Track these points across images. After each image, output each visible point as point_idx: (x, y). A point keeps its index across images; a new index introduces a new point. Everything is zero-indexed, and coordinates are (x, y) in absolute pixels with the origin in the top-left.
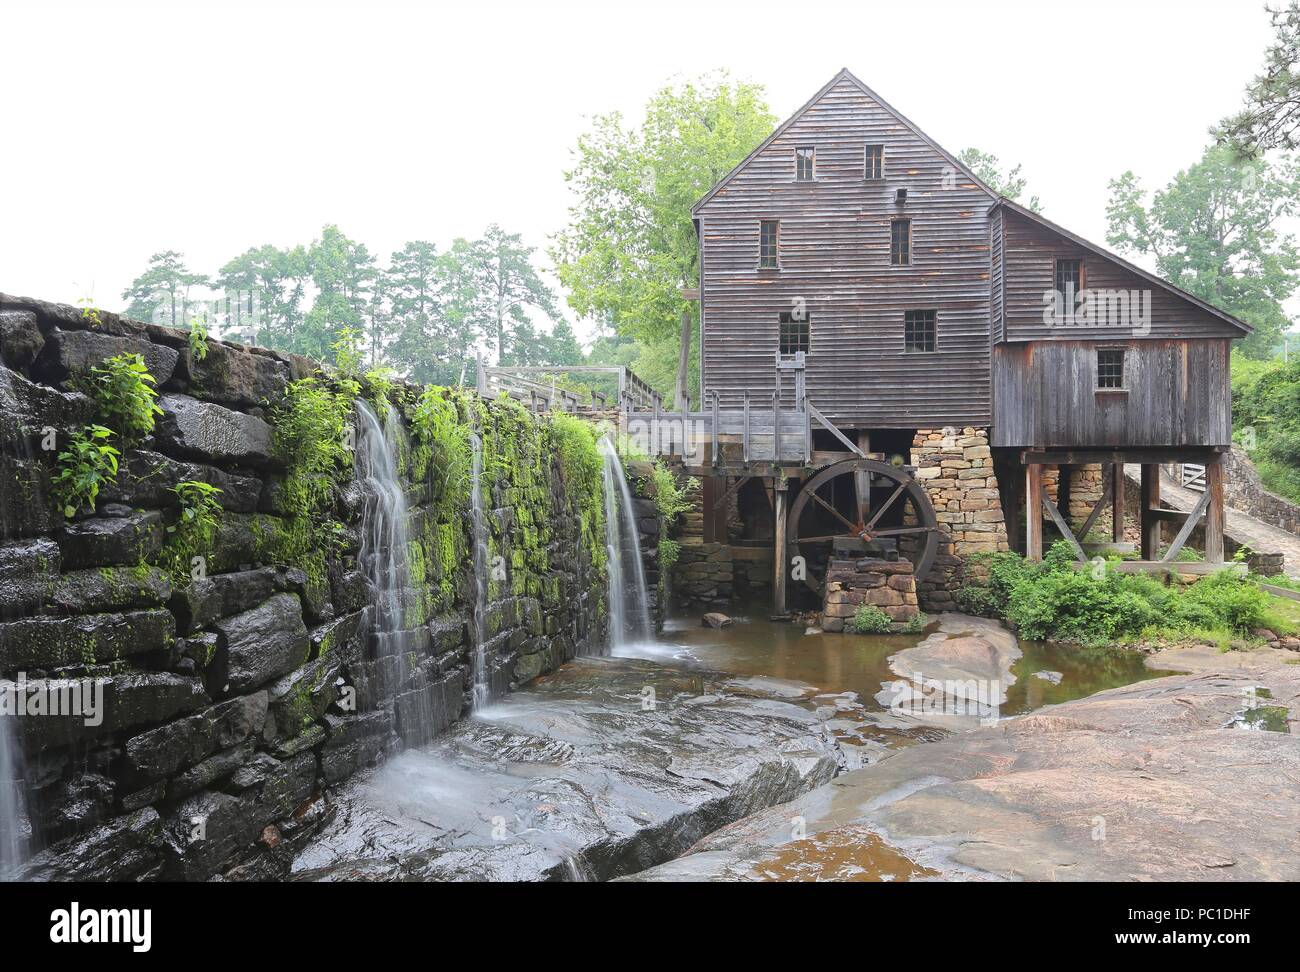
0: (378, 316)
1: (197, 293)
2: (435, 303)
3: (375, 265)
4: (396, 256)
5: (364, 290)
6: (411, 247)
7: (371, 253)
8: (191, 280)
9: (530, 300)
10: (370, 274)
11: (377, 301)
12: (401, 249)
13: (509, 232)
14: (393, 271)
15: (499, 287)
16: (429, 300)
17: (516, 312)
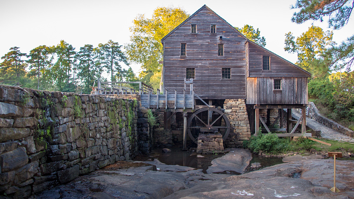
0: (76, 65)
1: (23, 58)
2: (92, 61)
3: (75, 50)
4: (82, 48)
6: (86, 46)
7: (73, 47)
8: (21, 55)
9: (120, 60)
10: (73, 53)
11: (75, 61)
12: (83, 46)
13: (115, 42)
14: (80, 52)
15: (112, 57)
16: (91, 60)
17: (117, 64)
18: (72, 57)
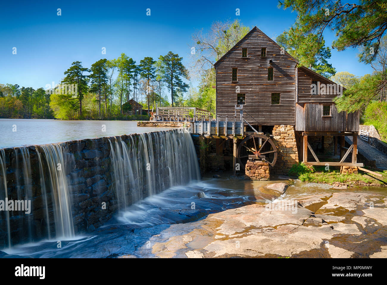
0: (136, 79)
1: (85, 73)
2: (153, 75)
3: (135, 64)
6: (146, 59)
7: (134, 60)
9: (180, 74)
10: (134, 67)
11: (136, 75)
12: (143, 59)
13: (175, 54)
14: (140, 66)
15: (172, 71)
16: (151, 75)
17: (177, 78)
18: (132, 72)
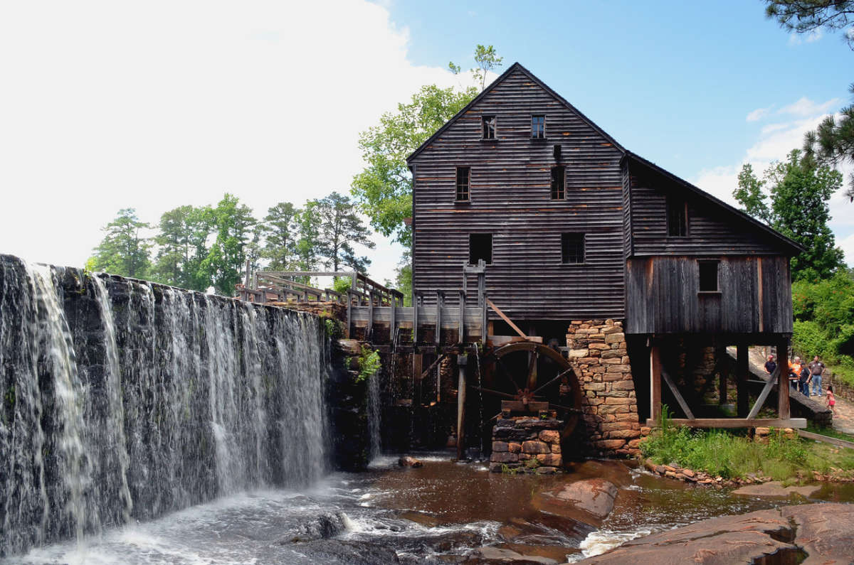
1: (143, 233)
4: (271, 210)
5: (249, 231)
6: (281, 205)
8: (140, 225)
10: (253, 221)
13: (342, 196)
17: (345, 246)
